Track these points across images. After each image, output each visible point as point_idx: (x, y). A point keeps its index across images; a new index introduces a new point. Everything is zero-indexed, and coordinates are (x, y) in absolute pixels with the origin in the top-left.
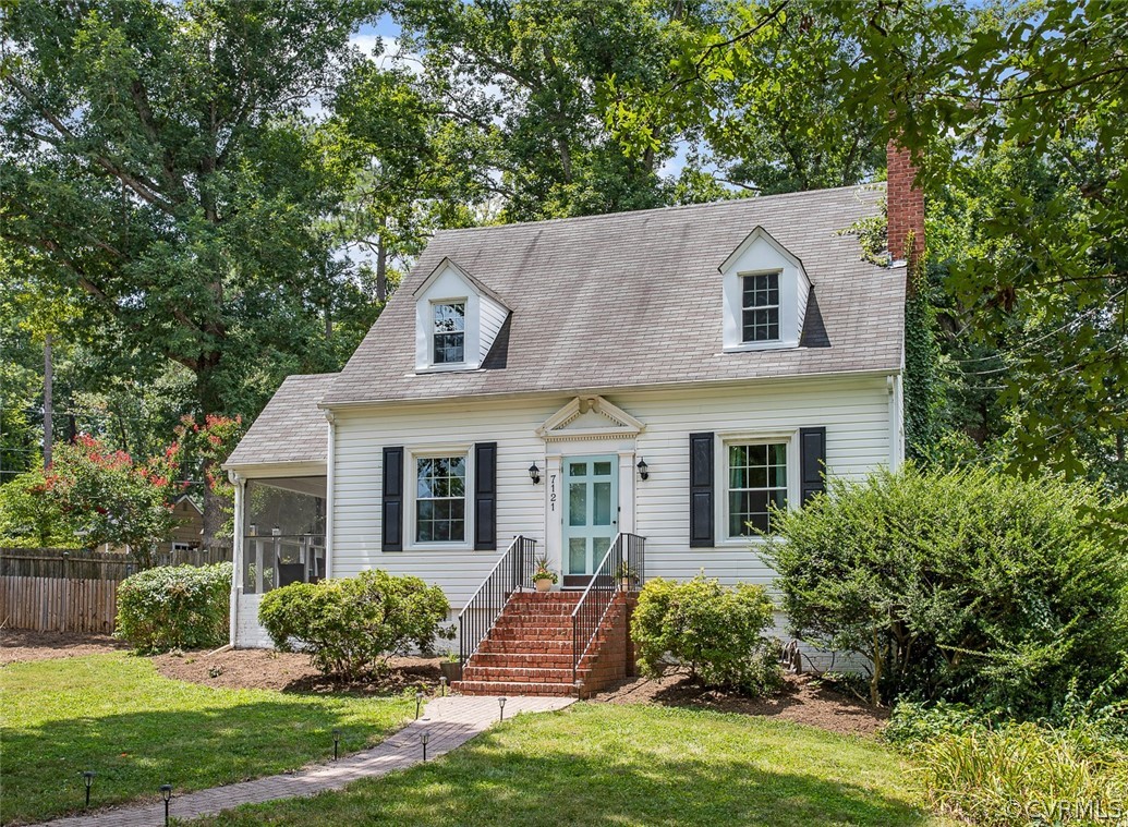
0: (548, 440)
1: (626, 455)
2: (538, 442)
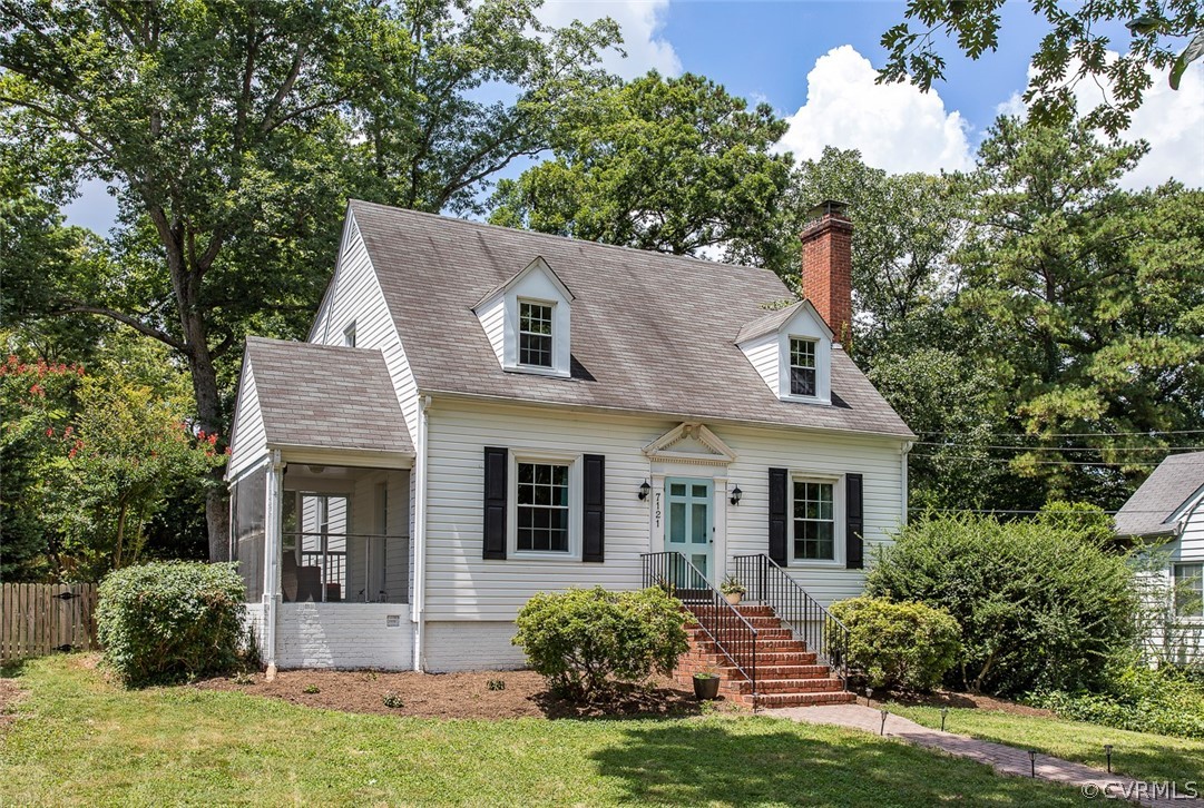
0: (654, 460)
1: (719, 481)
2: (643, 459)
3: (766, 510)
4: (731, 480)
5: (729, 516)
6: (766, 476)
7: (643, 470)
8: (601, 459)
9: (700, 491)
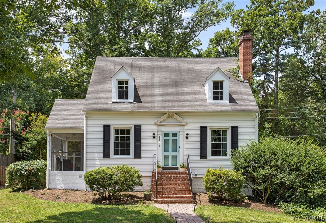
0: (158, 126)
1: (182, 131)
2: (154, 126)
3: (200, 140)
4: (186, 131)
5: (185, 143)
6: (200, 128)
8: (140, 127)
9: (174, 135)
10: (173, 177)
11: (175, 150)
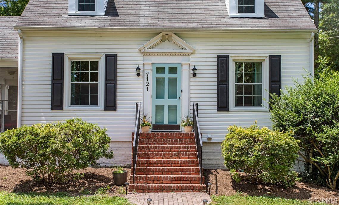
0: (145, 54)
1: (185, 64)
2: (139, 55)
3: (216, 79)
4: (192, 63)
5: (191, 83)
6: (216, 59)
7: (139, 60)
8: (115, 56)
9: (173, 70)
10: (169, 141)
11: (173, 95)
